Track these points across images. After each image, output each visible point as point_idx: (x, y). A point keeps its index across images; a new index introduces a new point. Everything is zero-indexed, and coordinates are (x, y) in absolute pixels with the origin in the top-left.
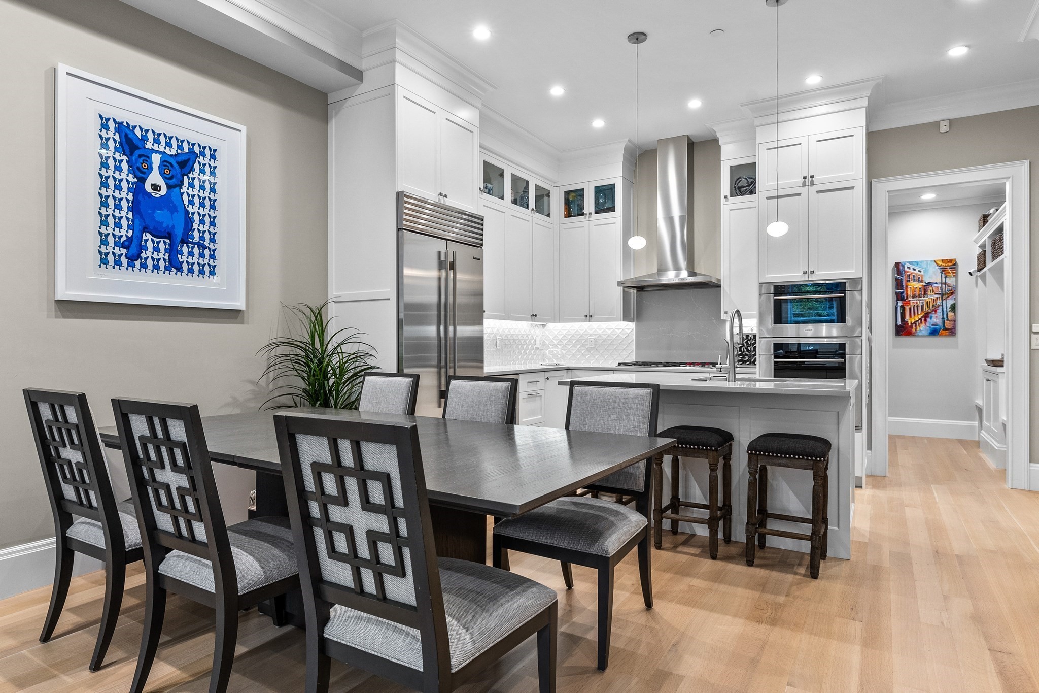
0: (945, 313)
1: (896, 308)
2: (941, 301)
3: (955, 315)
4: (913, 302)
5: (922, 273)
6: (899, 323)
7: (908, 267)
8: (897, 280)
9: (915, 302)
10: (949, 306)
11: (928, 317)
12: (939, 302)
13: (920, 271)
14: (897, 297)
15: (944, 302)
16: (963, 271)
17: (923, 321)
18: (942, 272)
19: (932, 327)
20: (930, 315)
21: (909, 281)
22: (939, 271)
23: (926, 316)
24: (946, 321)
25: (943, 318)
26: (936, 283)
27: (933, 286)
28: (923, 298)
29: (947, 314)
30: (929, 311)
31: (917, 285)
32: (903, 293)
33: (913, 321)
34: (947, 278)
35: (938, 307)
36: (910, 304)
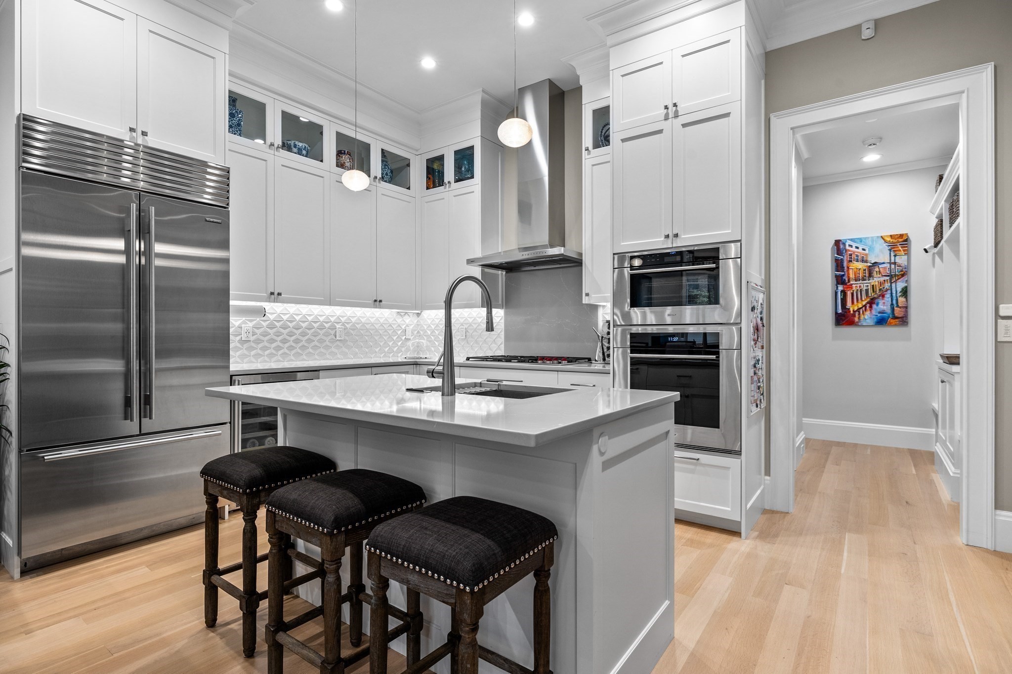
0: (895, 298)
1: (836, 293)
2: (889, 284)
3: (907, 300)
4: (856, 286)
5: (867, 252)
6: (840, 311)
7: (850, 245)
8: (837, 260)
9: (858, 285)
10: (899, 289)
11: (874, 303)
12: (887, 285)
13: (864, 250)
14: (837, 280)
15: (893, 285)
16: (916, 248)
17: (868, 308)
18: (890, 250)
19: (879, 315)
20: (876, 301)
21: (851, 261)
22: (888, 248)
23: (872, 302)
24: (895, 308)
25: (892, 304)
26: (884, 263)
27: (880, 266)
28: (867, 281)
29: (897, 300)
30: (876, 296)
31: (860, 265)
32: (843, 275)
33: (856, 309)
34: (897, 257)
35: (886, 291)
36: (852, 288)
